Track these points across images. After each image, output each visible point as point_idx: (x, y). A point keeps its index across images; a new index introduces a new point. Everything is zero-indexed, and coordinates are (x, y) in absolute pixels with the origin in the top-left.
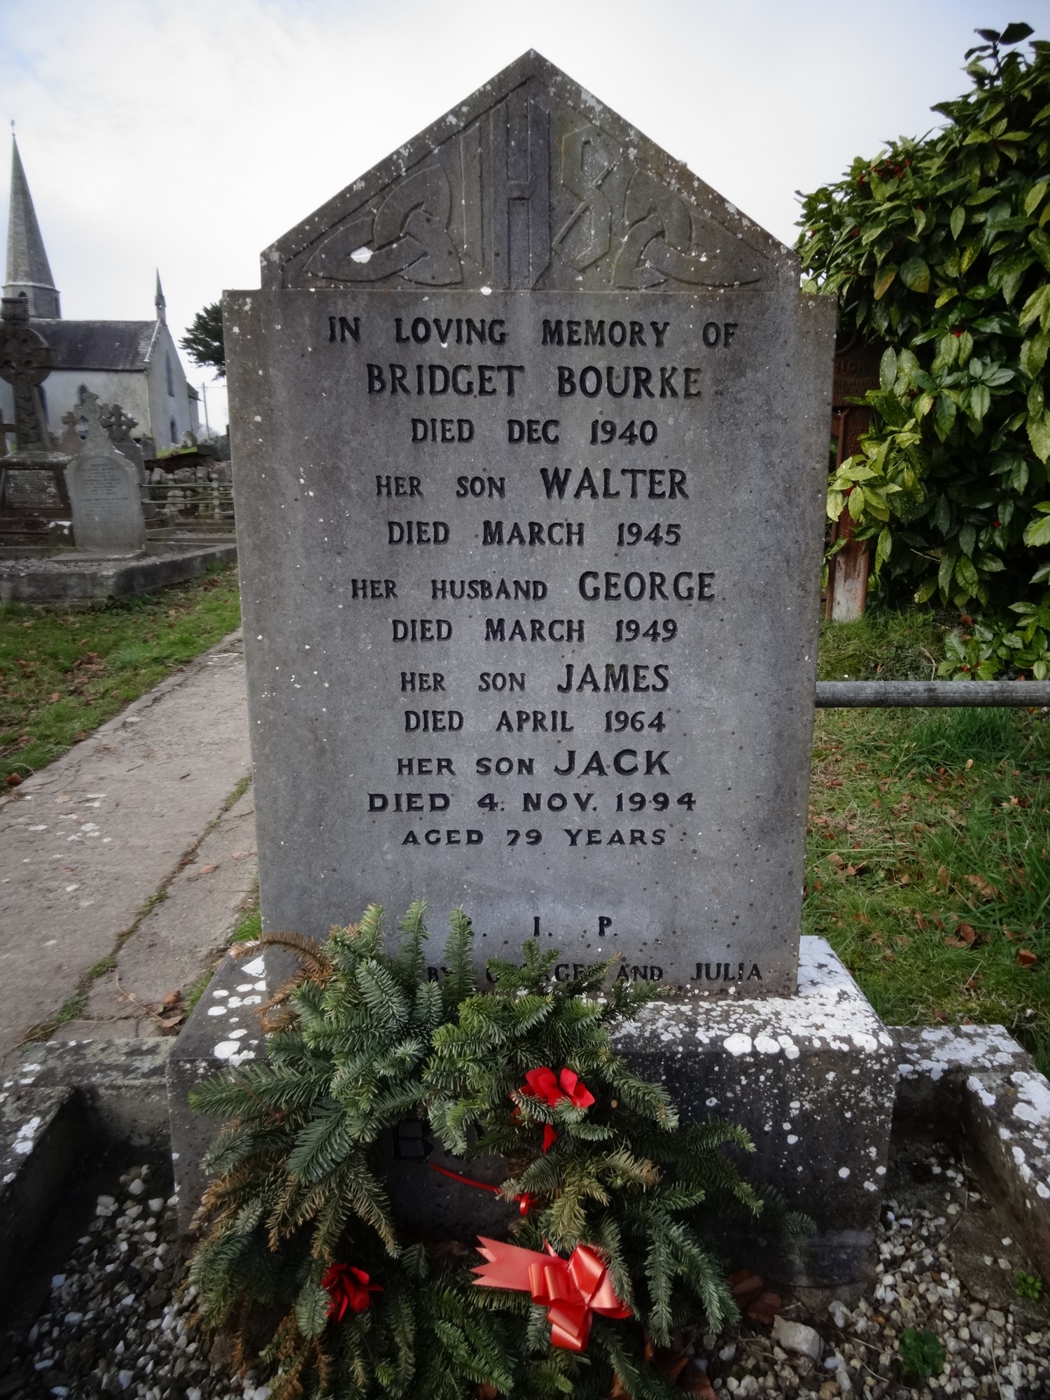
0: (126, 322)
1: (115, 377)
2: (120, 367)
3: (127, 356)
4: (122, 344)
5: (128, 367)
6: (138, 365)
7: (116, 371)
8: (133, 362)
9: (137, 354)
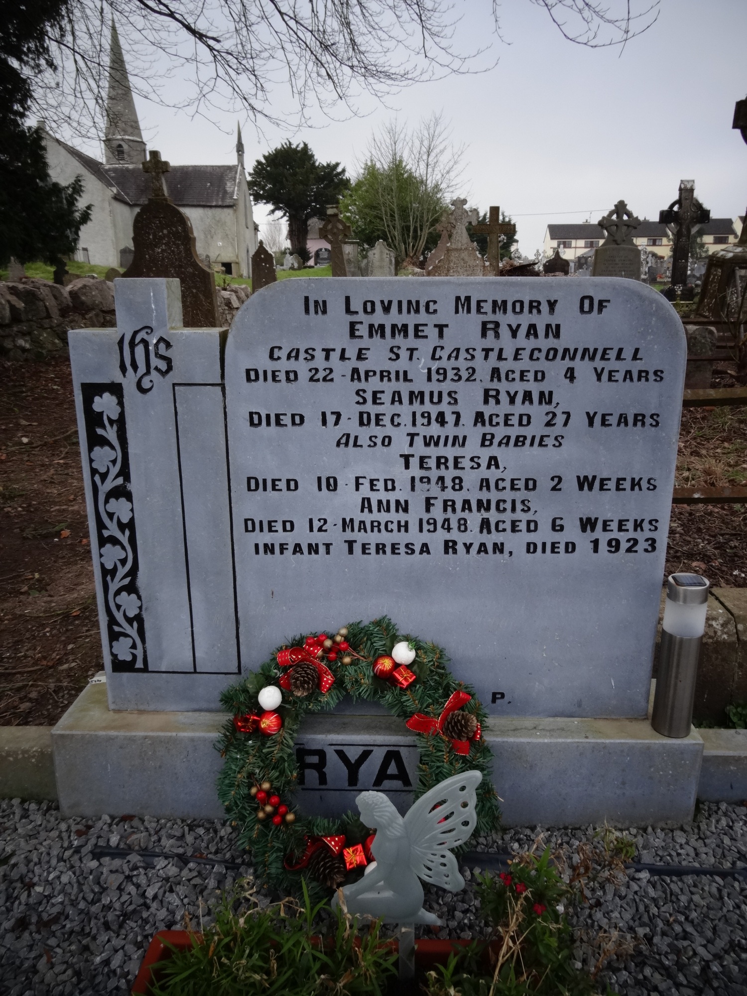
0: (213, 166)
1: (209, 212)
2: (214, 204)
3: (218, 195)
4: (211, 184)
5: (220, 203)
6: (228, 202)
7: (211, 207)
8: (223, 199)
9: (225, 192)
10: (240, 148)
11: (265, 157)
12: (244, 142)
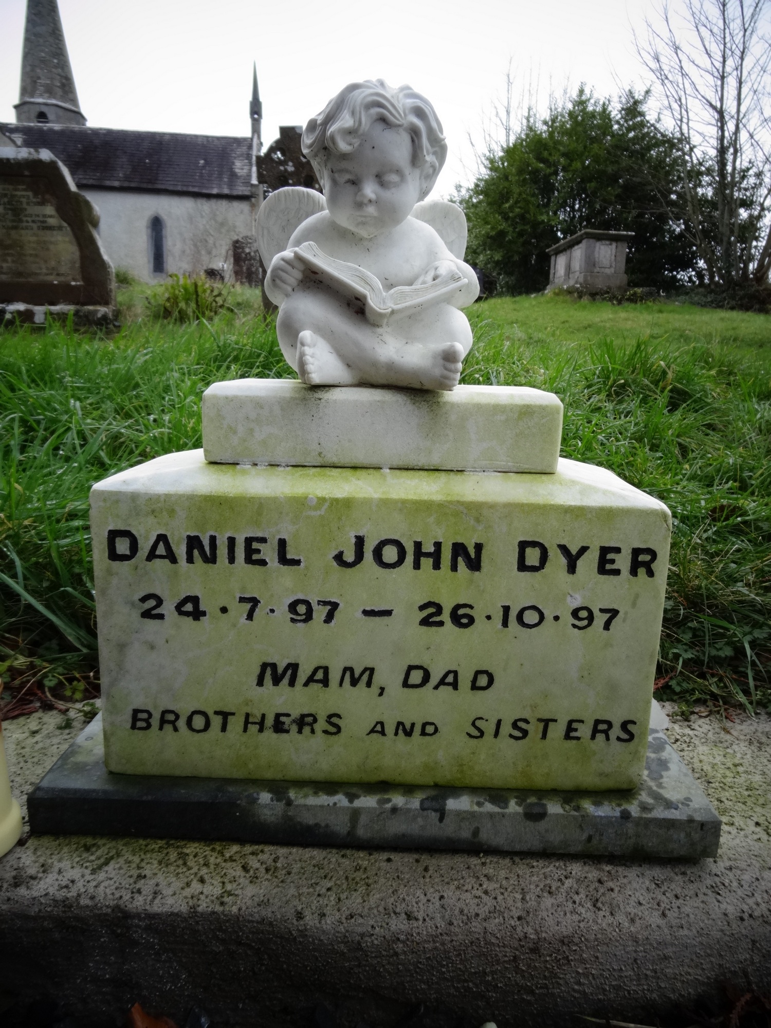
0: (207, 137)
1: (206, 206)
2: (215, 191)
3: (220, 177)
4: (207, 162)
5: (226, 191)
6: (241, 190)
7: (209, 196)
8: (231, 185)
9: (233, 175)
10: (256, 109)
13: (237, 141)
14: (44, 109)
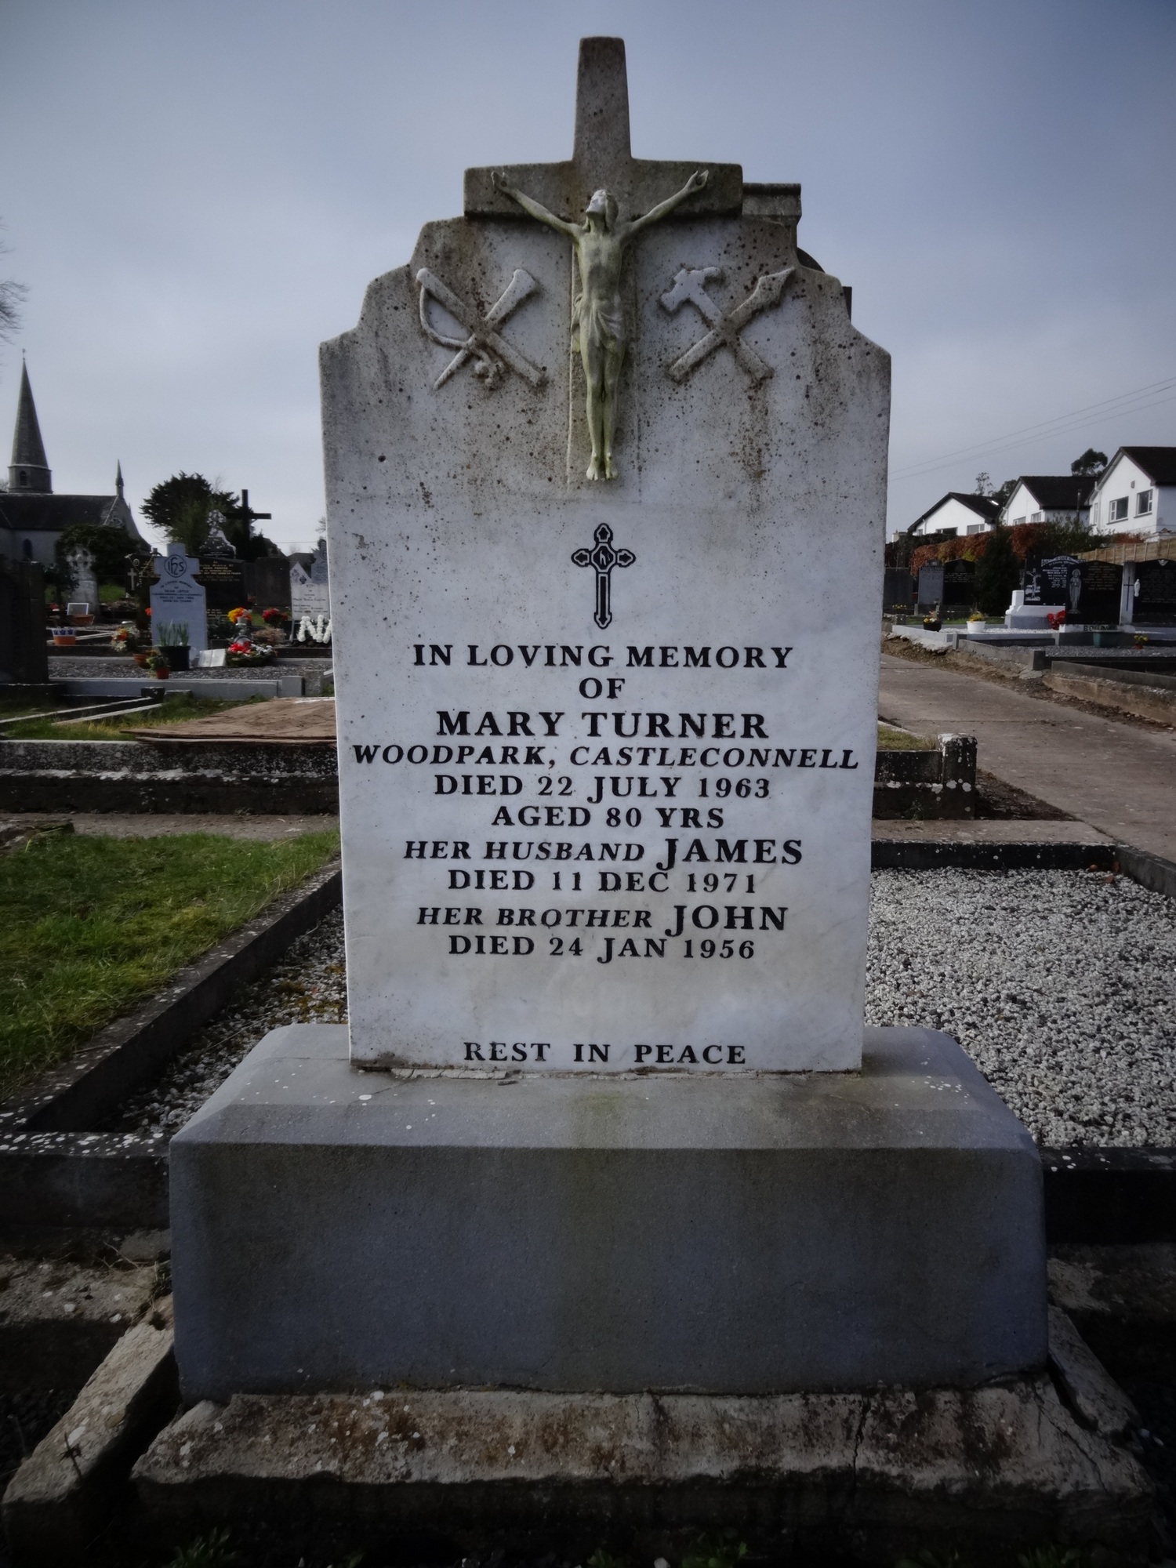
0: (93, 497)
3: (92, 521)
4: (90, 512)
10: (120, 483)
11: (160, 487)
12: (123, 477)
13: (109, 499)
14: (24, 470)
